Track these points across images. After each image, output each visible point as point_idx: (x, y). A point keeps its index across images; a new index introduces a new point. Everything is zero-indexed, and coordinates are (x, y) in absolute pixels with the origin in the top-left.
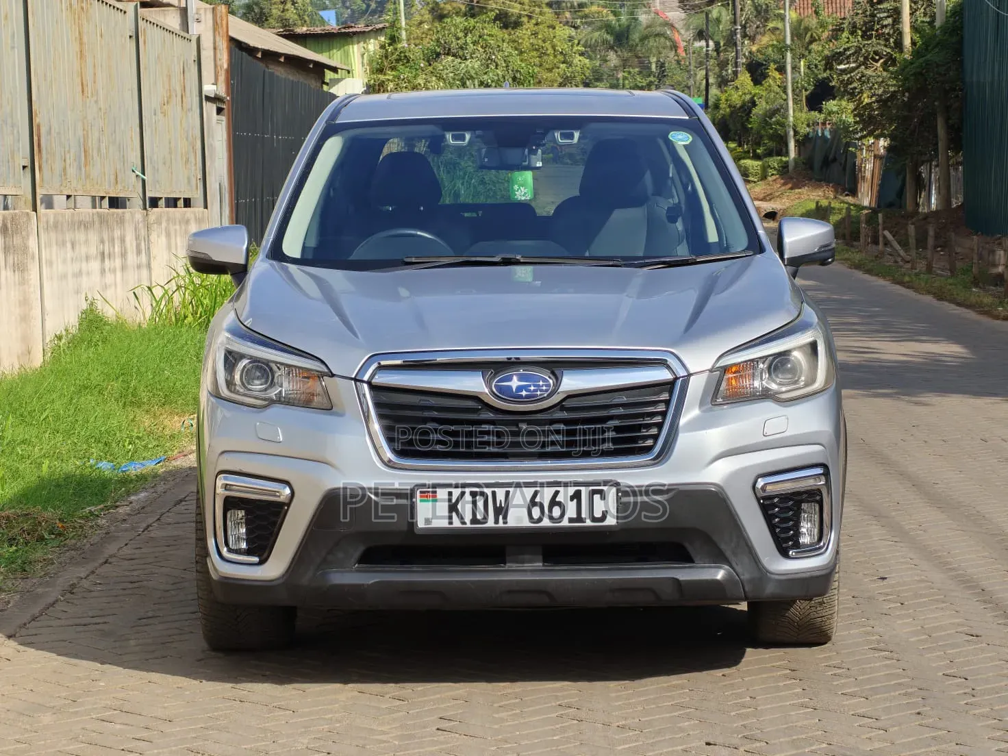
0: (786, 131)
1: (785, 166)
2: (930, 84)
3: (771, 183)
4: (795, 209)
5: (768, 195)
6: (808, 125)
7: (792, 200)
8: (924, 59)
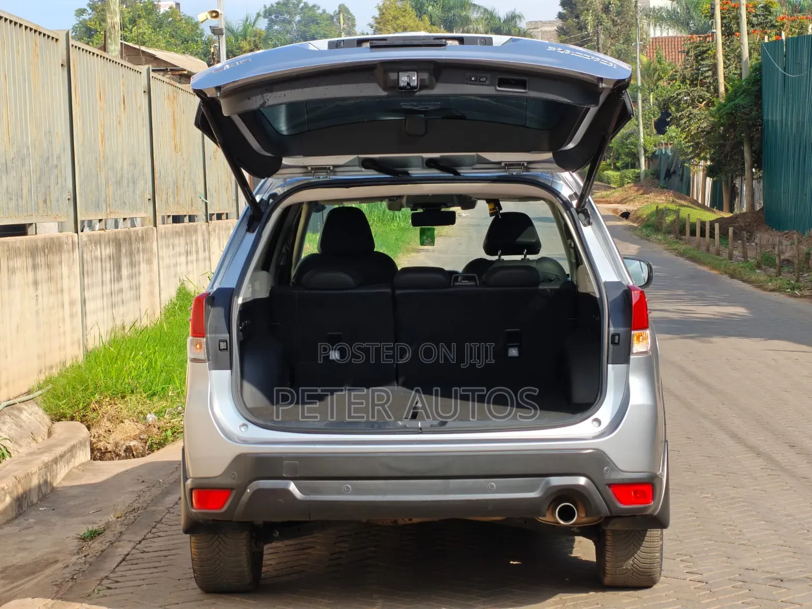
0: (638, 150)
1: (638, 177)
2: (738, 121)
3: (627, 189)
4: (643, 210)
5: (624, 199)
6: (655, 146)
7: (642, 203)
8: (733, 102)
